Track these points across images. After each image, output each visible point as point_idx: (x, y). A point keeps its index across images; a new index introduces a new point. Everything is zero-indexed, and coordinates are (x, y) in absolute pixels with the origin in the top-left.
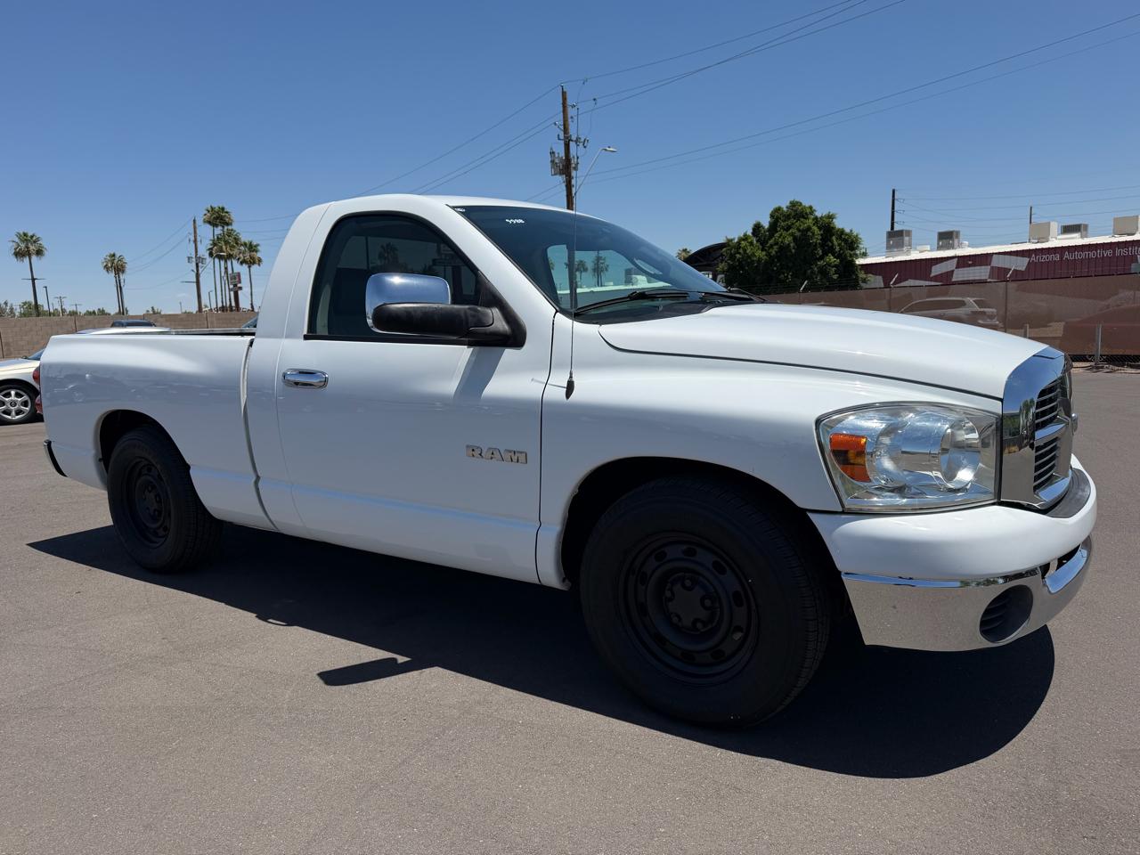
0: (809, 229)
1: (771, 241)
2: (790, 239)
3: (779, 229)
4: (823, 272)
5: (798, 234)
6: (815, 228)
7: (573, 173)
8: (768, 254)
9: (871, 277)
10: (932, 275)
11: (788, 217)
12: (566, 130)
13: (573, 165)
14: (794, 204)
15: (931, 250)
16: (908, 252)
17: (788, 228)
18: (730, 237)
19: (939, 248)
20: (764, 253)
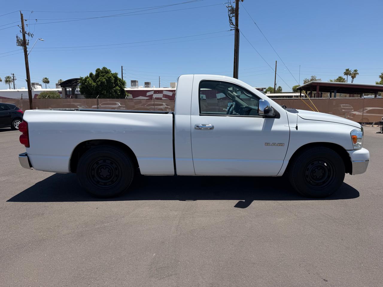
0: (111, 77)
1: (98, 80)
2: (105, 80)
3: (100, 76)
4: (115, 91)
5: (107, 78)
6: (112, 77)
7: (27, 46)
8: (97, 84)
9: (129, 94)
10: (147, 95)
11: (102, 72)
12: (23, 29)
13: (27, 43)
14: (104, 68)
15: (143, 87)
16: (138, 87)
17: (103, 76)
18: (82, 77)
19: (145, 87)
20: (95, 84)
